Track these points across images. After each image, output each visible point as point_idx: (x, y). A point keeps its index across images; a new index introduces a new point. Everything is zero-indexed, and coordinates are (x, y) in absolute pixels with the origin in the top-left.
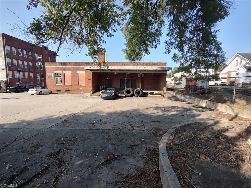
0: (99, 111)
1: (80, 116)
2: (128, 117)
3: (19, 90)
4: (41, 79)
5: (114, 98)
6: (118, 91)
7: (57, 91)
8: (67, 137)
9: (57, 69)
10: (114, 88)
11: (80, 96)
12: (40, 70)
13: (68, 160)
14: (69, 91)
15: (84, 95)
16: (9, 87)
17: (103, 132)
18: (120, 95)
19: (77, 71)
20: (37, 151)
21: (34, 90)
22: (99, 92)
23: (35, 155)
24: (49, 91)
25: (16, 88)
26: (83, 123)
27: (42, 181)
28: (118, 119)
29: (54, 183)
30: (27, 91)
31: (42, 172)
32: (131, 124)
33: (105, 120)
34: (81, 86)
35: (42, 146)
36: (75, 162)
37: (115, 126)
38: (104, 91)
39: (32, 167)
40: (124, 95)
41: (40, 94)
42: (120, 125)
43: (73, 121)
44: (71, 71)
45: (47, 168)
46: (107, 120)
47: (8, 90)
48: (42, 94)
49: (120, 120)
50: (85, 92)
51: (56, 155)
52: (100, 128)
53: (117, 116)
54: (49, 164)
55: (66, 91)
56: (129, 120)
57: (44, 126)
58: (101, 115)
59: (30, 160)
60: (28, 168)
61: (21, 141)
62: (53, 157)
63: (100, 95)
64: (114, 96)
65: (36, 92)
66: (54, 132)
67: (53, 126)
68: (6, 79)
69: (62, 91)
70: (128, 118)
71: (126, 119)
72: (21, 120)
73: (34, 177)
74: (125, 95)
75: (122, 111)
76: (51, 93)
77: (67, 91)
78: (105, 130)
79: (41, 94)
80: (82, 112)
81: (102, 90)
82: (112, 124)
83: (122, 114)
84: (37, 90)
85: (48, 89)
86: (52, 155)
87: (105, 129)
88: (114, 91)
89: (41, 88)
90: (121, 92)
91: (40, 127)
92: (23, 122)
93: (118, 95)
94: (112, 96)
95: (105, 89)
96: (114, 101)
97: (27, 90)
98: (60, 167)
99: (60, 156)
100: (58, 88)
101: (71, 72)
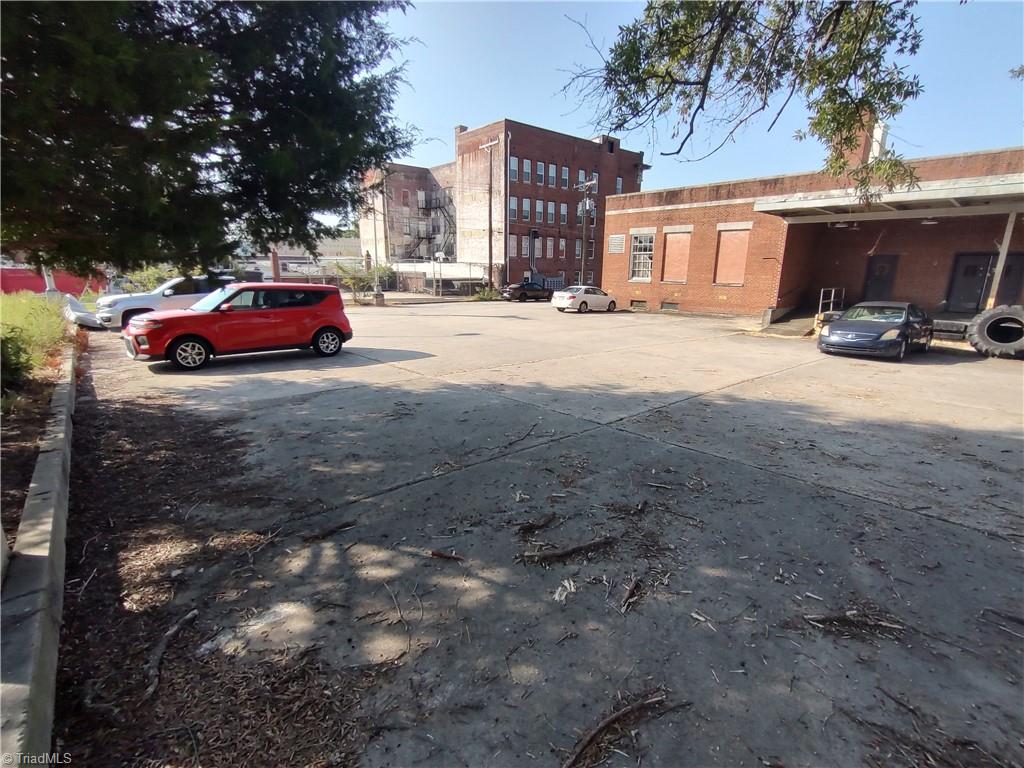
0: (804, 402)
1: (715, 405)
2: (986, 465)
3: (529, 294)
4: (586, 260)
5: (892, 352)
6: (927, 321)
7: (632, 302)
8: (669, 471)
9: (642, 219)
10: (906, 305)
11: (715, 330)
12: (588, 229)
13: (672, 547)
14: (673, 304)
15: (733, 326)
16: (509, 284)
17: (821, 494)
18: (935, 343)
19: (718, 221)
20: (580, 483)
21: (567, 294)
22: (809, 320)
23: (574, 490)
24: (606, 301)
25: (522, 286)
26: (732, 435)
27: (597, 572)
28: (915, 458)
29: (631, 596)
30: (549, 298)
31: (595, 547)
32: (1007, 506)
33: (834, 447)
34: (724, 285)
35: (592, 473)
36: (700, 565)
37: (897, 492)
38: (841, 317)
39: (571, 523)
40: (966, 347)
41: (580, 311)
42: (932, 493)
43: (688, 418)
44: (694, 222)
45: (608, 543)
46: (845, 451)
47: (506, 292)
48: (586, 312)
49: (929, 467)
50: (738, 316)
51: (633, 515)
52: (811, 478)
53: (907, 442)
54: (614, 534)
55: (665, 305)
56: (992, 483)
57: (596, 413)
58: (813, 420)
59: (565, 502)
60: (561, 520)
61: (541, 440)
62: (623, 518)
63: (811, 333)
64: (899, 344)
65: (572, 304)
66: (626, 440)
67: (621, 419)
68: (503, 262)
69: (648, 305)
70: (988, 474)
71: (970, 473)
72: (538, 384)
73: (577, 551)
74: (975, 345)
75: (943, 427)
76: (611, 308)
77: (668, 305)
78: (836, 494)
79: (583, 309)
80: (726, 391)
81: (826, 307)
82: (879, 477)
83: (946, 441)
84: (574, 297)
85: (606, 295)
86: (621, 511)
87: (836, 486)
88: (901, 320)
89: (587, 292)
90: (946, 325)
91: (584, 414)
92: (540, 387)
93: (923, 341)
94: (883, 342)
95: (846, 304)
96: (895, 372)
97: (547, 294)
98: (647, 557)
99: (647, 523)
100: (637, 292)
101: (690, 228)
